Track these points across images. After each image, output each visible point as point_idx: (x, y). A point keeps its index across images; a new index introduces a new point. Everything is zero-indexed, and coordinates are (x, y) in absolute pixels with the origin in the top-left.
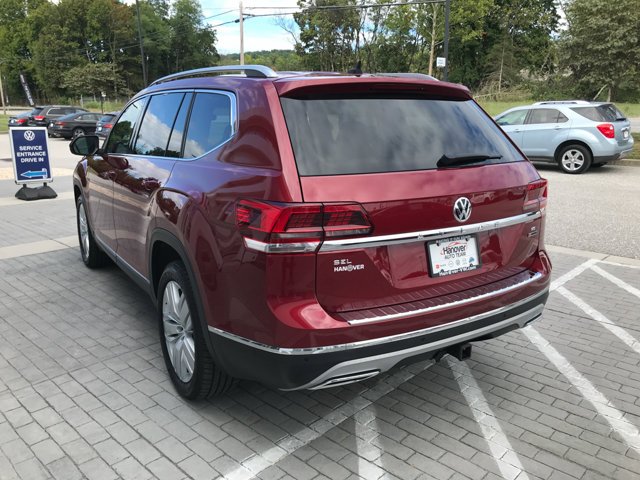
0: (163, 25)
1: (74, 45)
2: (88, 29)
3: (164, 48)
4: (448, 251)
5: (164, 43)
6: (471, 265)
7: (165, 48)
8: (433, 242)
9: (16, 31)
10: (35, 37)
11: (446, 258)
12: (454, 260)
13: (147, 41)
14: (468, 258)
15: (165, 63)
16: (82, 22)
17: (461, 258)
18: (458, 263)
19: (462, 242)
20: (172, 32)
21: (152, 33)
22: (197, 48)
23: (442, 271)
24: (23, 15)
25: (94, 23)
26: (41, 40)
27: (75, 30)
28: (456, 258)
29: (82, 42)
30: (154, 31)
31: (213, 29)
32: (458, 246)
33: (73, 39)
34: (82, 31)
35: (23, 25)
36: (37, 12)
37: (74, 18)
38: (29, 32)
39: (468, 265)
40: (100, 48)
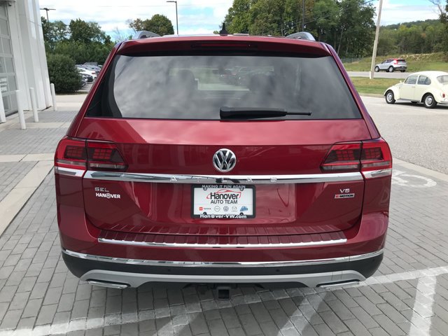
0: (335, 7)
1: (274, 25)
2: (285, 14)
3: (332, 23)
4: (217, 196)
5: (333, 20)
6: (242, 214)
7: (334, 24)
8: (199, 186)
9: (243, 18)
10: (253, 22)
11: (212, 202)
12: (222, 206)
13: (322, 20)
14: (239, 207)
15: (333, 35)
16: (282, 10)
17: (230, 206)
18: (226, 209)
19: (235, 191)
20: (341, 11)
21: (326, 14)
22: (359, 22)
23: (205, 213)
24: (248, 8)
25: (289, 10)
26: (255, 24)
27: (276, 15)
28: (225, 204)
29: (279, 23)
30: (328, 12)
31: (373, 7)
32: (230, 193)
33: (275, 21)
34: (281, 16)
35: (247, 14)
36: (255, 6)
37: (277, 8)
38: (250, 19)
39: (238, 213)
40: (290, 26)
